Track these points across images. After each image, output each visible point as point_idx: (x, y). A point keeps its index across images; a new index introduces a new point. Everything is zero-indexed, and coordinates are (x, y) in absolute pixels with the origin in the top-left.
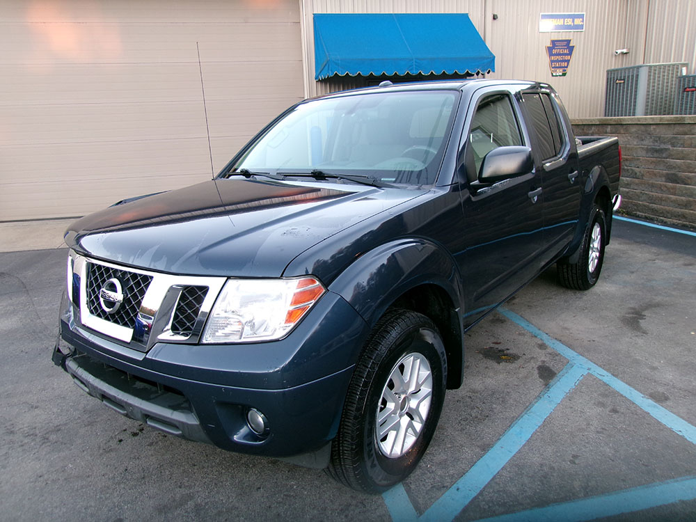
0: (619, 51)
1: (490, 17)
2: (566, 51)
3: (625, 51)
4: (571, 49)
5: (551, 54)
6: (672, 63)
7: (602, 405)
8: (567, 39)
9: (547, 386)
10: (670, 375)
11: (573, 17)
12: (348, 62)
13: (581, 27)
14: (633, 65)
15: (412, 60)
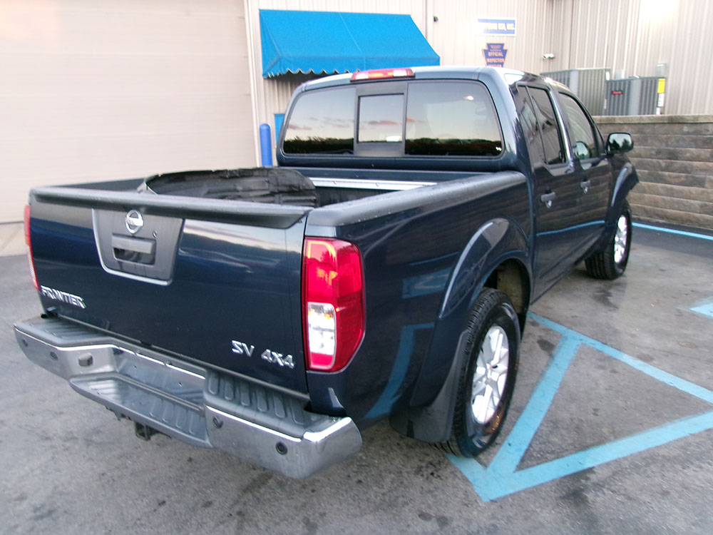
0: (547, 56)
1: (431, 19)
2: (500, 54)
3: (552, 56)
4: (505, 52)
5: (487, 57)
6: (594, 68)
7: (602, 367)
8: (501, 42)
9: (551, 356)
10: (647, 341)
11: (506, 22)
12: (294, 58)
13: (513, 32)
14: (559, 70)
15: (362, 58)
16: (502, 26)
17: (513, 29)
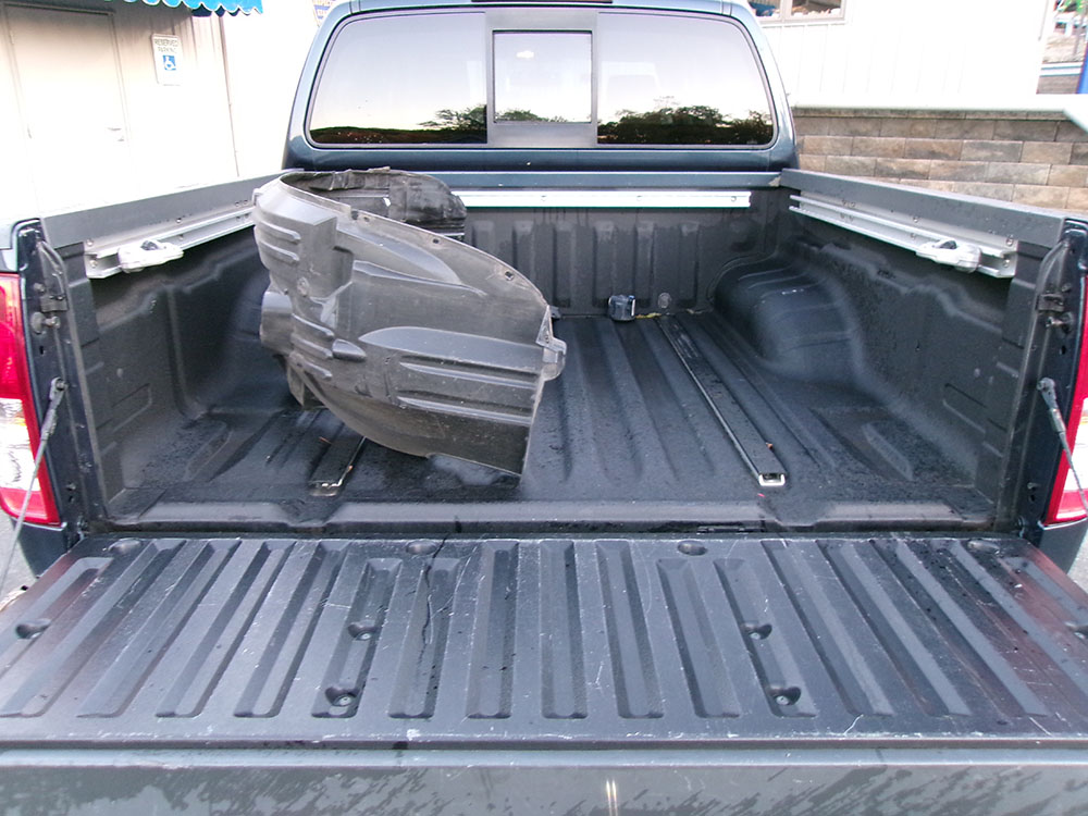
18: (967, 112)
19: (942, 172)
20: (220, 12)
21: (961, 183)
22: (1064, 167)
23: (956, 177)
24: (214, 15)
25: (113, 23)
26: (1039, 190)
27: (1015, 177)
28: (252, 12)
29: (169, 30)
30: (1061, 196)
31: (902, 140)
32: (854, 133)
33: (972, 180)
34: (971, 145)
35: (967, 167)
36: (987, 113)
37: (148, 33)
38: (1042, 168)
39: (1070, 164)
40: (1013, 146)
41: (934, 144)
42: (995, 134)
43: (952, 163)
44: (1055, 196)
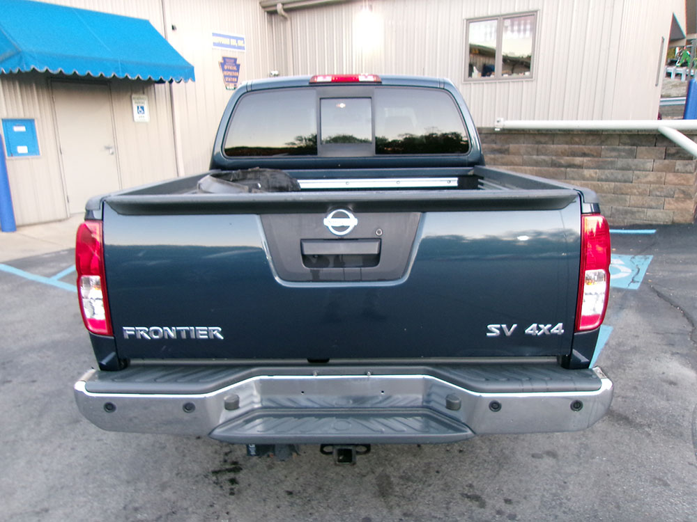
0: (273, 73)
1: (169, 26)
2: (234, 68)
3: (276, 73)
4: (238, 66)
5: (223, 70)
8: (234, 57)
11: (237, 39)
13: (243, 48)
15: (117, 61)
16: (233, 42)
17: (243, 45)
18: (603, 131)
19: (590, 164)
20: (171, 82)
21: (603, 171)
22: (661, 161)
23: (599, 167)
24: (167, 83)
25: (110, 90)
26: (648, 175)
27: (633, 167)
28: (190, 81)
29: (142, 92)
30: (661, 177)
31: (566, 147)
32: (539, 143)
33: (609, 169)
34: (607, 149)
35: (606, 161)
36: (614, 131)
37: (129, 94)
38: (648, 162)
39: (665, 159)
40: (630, 149)
41: (585, 148)
42: (620, 142)
43: (596, 159)
44: (658, 178)
